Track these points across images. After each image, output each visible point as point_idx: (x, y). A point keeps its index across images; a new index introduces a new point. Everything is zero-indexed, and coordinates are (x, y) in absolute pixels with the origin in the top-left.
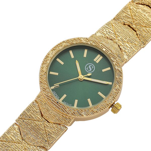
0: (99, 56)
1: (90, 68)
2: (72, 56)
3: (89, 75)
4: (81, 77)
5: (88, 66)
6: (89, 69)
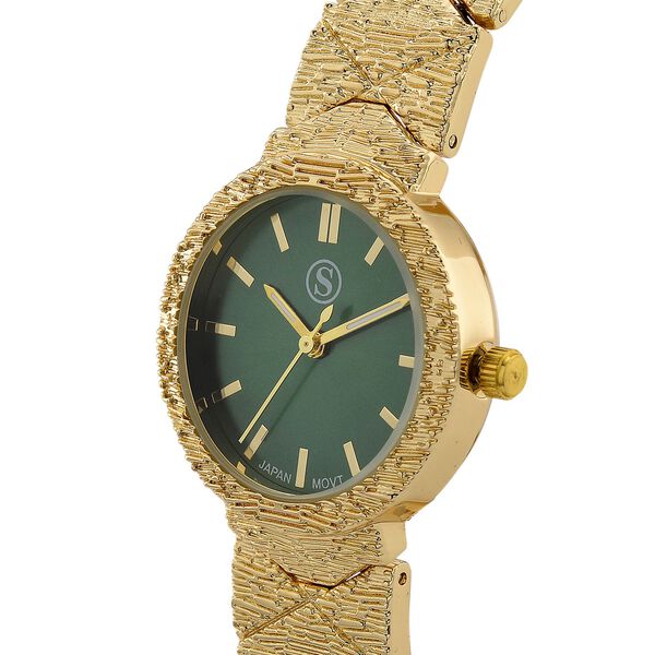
2: (247, 278)
3: (326, 315)
4: (306, 342)
5: (313, 279)
6: (323, 289)
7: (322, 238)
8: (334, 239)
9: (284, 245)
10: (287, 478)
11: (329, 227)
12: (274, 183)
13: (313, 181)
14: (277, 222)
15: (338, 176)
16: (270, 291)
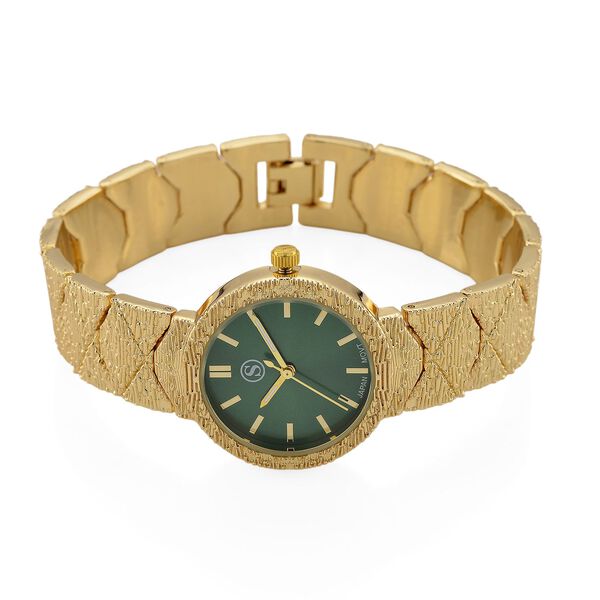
0: (212, 375)
1: (251, 371)
2: (260, 419)
3: (269, 364)
4: (287, 375)
5: (253, 378)
6: (257, 371)
7: (229, 375)
8: (229, 368)
9: (237, 399)
10: (364, 379)
11: (221, 372)
12: (202, 406)
13: (196, 380)
14: (225, 405)
15: (191, 364)
16: (264, 403)
